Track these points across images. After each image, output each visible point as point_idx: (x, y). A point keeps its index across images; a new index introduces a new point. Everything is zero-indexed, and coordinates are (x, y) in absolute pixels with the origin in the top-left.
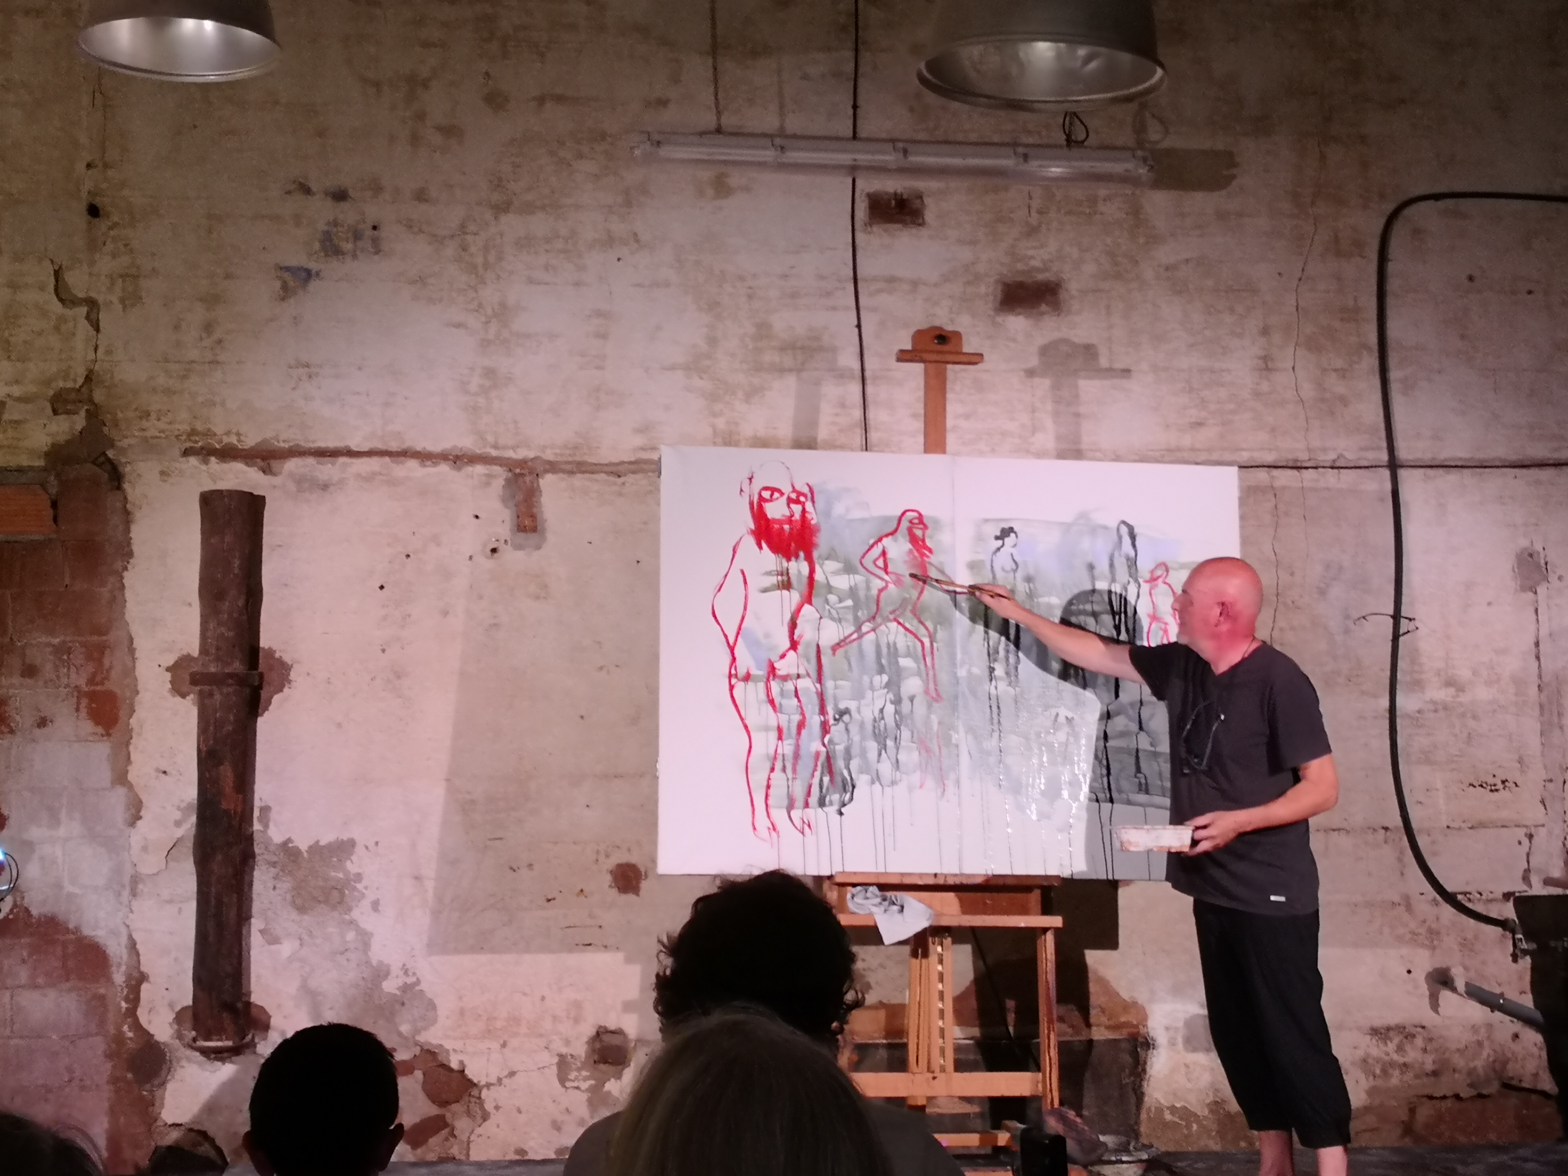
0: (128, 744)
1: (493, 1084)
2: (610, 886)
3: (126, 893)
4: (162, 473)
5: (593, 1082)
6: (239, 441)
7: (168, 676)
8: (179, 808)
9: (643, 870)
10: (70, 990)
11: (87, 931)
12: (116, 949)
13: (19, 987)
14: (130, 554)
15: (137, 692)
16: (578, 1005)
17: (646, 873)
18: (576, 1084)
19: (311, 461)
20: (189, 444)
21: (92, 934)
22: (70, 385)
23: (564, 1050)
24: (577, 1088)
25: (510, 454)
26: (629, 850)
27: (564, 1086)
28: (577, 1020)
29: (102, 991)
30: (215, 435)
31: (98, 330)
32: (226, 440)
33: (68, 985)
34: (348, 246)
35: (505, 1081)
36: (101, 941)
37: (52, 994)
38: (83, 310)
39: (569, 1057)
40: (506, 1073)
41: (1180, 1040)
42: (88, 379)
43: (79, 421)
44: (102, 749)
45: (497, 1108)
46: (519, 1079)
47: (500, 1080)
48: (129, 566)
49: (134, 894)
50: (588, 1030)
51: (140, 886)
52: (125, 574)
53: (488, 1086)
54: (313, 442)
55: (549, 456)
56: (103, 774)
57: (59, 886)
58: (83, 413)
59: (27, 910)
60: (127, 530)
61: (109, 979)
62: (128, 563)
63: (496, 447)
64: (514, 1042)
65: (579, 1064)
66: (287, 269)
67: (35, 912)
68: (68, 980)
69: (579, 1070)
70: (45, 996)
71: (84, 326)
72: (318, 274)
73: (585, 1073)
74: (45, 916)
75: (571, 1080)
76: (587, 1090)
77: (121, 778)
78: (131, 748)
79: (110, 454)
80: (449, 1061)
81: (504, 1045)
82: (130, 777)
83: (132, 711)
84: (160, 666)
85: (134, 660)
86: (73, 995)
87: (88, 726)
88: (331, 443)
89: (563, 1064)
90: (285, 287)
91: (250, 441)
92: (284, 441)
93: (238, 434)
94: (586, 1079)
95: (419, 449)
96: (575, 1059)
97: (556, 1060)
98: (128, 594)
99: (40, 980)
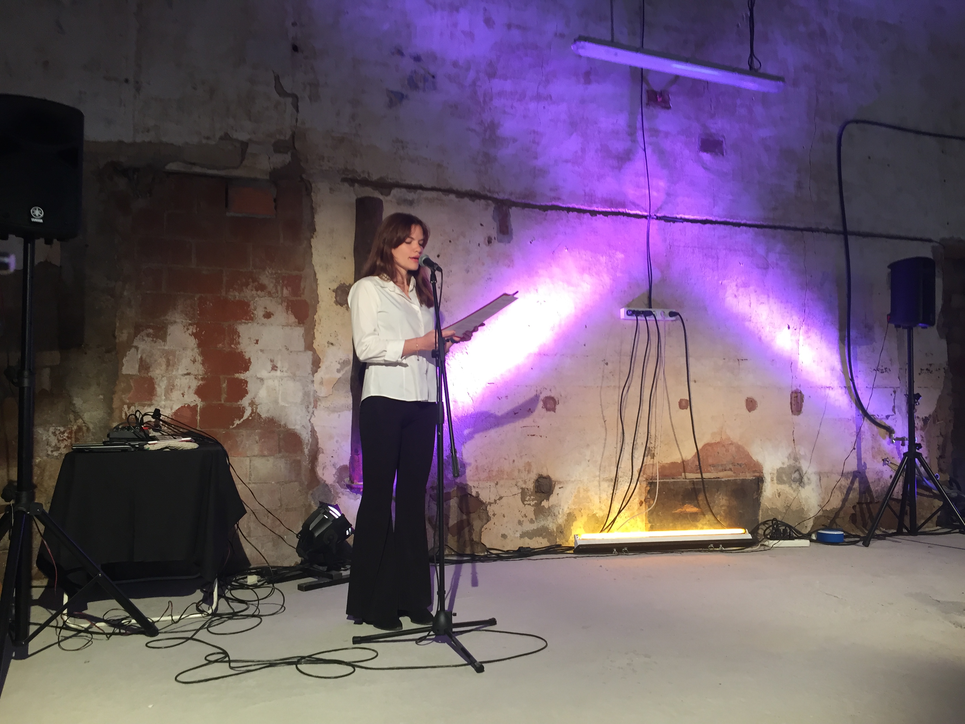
0: (313, 329)
1: (493, 503)
2: (542, 407)
3: (311, 406)
4: (331, 189)
5: (536, 501)
6: (369, 176)
7: (334, 294)
8: (339, 363)
9: (557, 400)
10: (282, 457)
11: (291, 427)
12: (306, 436)
13: (254, 456)
14: (314, 230)
15: (318, 302)
16: (529, 464)
17: (558, 401)
18: (529, 503)
19: (404, 190)
20: (344, 176)
21: (293, 428)
22: (282, 138)
23: (524, 486)
24: (530, 504)
25: (496, 196)
26: (550, 390)
27: (524, 504)
28: (529, 472)
29: (298, 458)
30: (357, 172)
31: (297, 111)
32: (362, 176)
33: (281, 455)
34: (421, 85)
35: (498, 501)
36: (298, 432)
37: (271, 460)
38: (290, 100)
39: (526, 490)
40: (498, 497)
41: (775, 478)
42: (293, 136)
43: (287, 158)
44: (299, 331)
45: (494, 515)
46: (504, 500)
47: (495, 501)
48: (314, 236)
49: (315, 407)
50: (534, 476)
51: (319, 403)
52: (312, 240)
53: (490, 504)
54: (405, 180)
55: (513, 198)
56: (300, 344)
57: (276, 402)
58: (289, 154)
59: (259, 416)
60: (313, 217)
61: (302, 451)
62: (314, 234)
63: (489, 191)
64: (501, 482)
65: (530, 493)
66: (392, 92)
67: (263, 416)
68: (280, 452)
69: (530, 496)
70: (268, 460)
71: (290, 109)
72: (407, 96)
73: (532, 497)
74: (268, 418)
75: (527, 501)
76: (533, 505)
77: (309, 346)
78: (315, 331)
79: (304, 176)
80: (472, 492)
81: (497, 484)
82: (315, 346)
83: (315, 312)
84: (330, 289)
85: (317, 285)
86: (283, 460)
87: (292, 319)
88: (413, 182)
89: (524, 493)
90: (391, 101)
91: (375, 177)
92: (390, 179)
93: (369, 173)
94: (533, 500)
95: (455, 189)
96: (529, 491)
97: (520, 491)
98: (313, 250)
99: (266, 453)
